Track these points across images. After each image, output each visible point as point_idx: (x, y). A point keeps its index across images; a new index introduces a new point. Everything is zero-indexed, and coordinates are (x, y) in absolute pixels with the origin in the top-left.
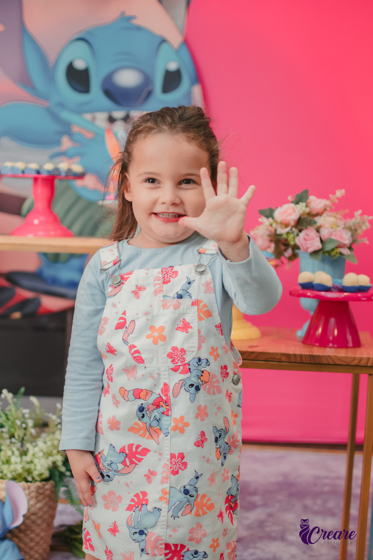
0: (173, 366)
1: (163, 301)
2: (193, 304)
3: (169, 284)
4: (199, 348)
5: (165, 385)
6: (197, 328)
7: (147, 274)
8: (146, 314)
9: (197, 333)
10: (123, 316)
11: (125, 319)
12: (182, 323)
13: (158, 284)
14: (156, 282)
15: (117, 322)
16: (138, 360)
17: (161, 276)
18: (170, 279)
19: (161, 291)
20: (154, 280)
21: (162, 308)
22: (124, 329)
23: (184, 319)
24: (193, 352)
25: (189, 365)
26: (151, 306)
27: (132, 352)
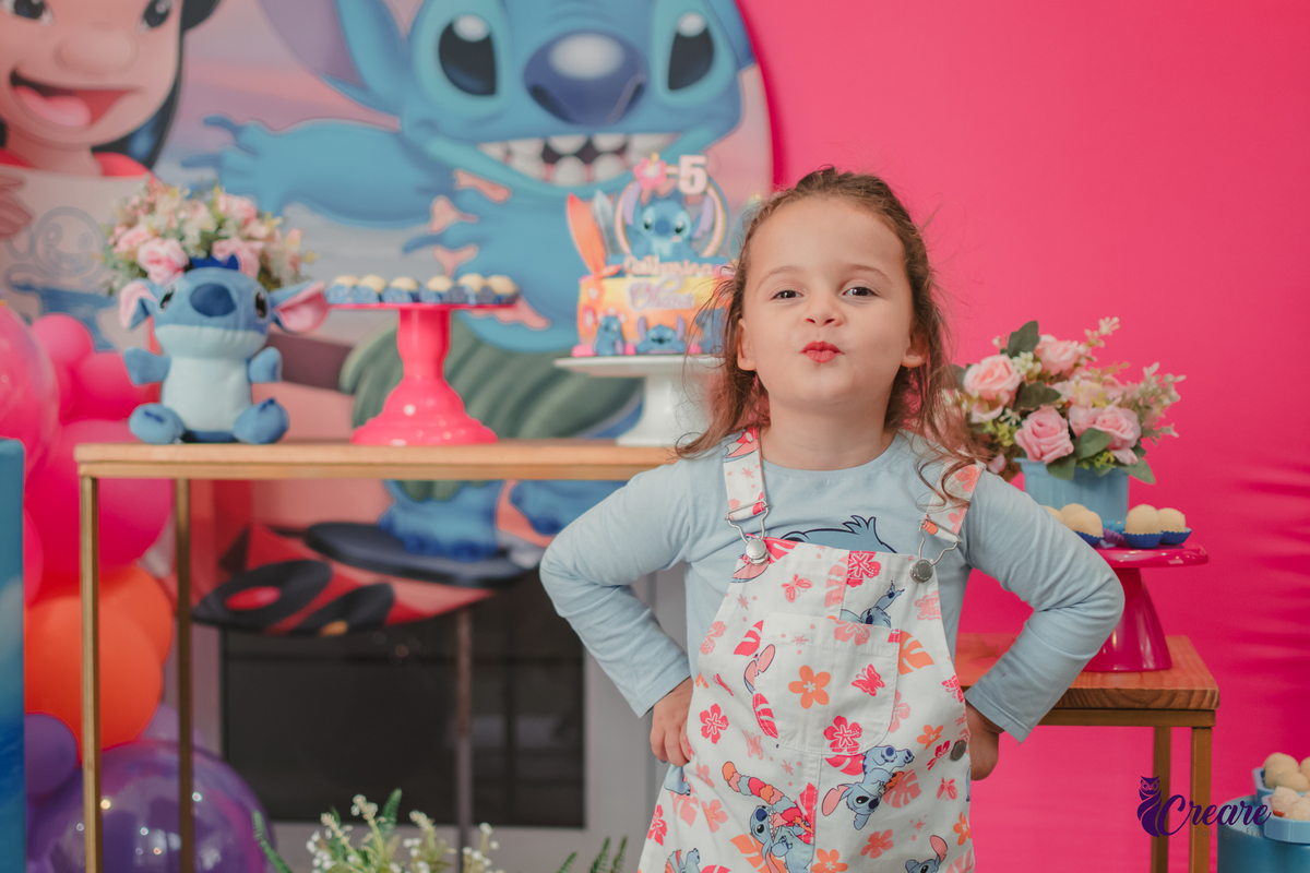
0: (832, 754)
1: (838, 623)
2: (892, 639)
3: (858, 586)
4: (892, 727)
5: (810, 788)
6: (893, 688)
7: (819, 556)
8: (800, 640)
9: (893, 698)
10: (756, 630)
11: (758, 639)
12: (865, 672)
13: (837, 582)
14: (833, 577)
15: (741, 639)
16: (766, 728)
17: (846, 567)
18: (861, 577)
19: (839, 598)
20: (830, 573)
21: (833, 635)
22: (751, 658)
23: (871, 666)
24: (877, 733)
25: (865, 758)
26: (813, 627)
27: (757, 710)
